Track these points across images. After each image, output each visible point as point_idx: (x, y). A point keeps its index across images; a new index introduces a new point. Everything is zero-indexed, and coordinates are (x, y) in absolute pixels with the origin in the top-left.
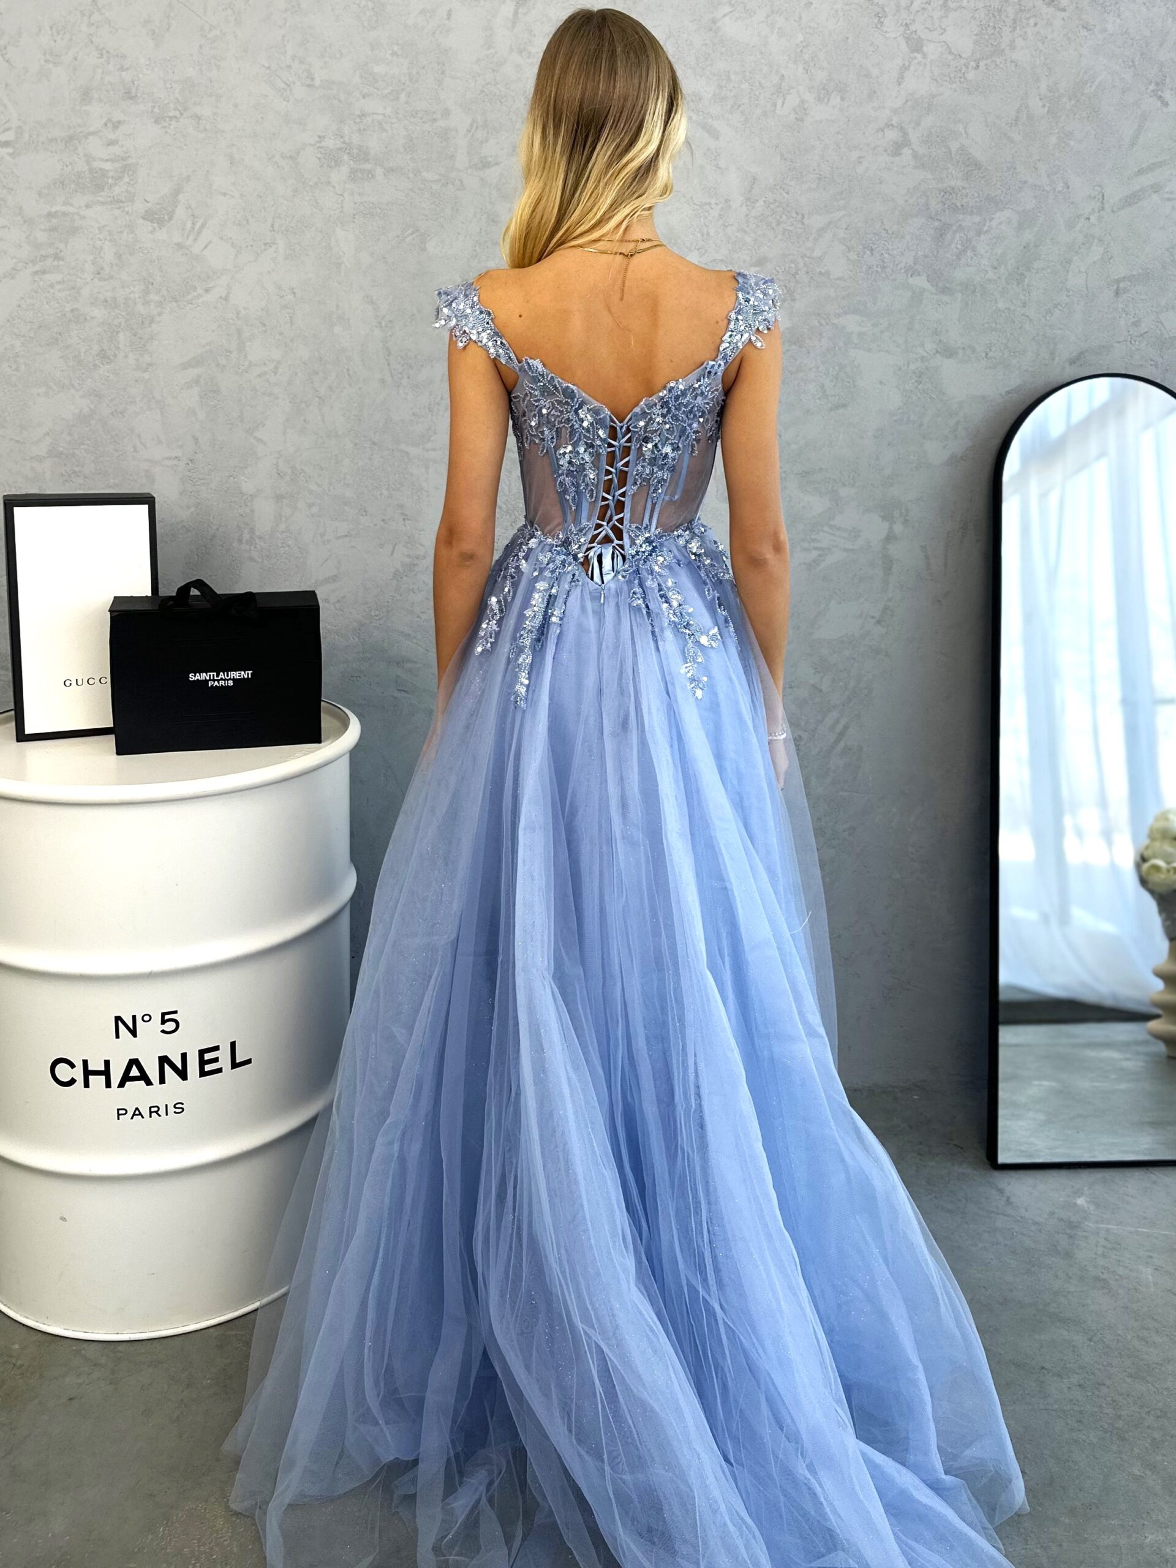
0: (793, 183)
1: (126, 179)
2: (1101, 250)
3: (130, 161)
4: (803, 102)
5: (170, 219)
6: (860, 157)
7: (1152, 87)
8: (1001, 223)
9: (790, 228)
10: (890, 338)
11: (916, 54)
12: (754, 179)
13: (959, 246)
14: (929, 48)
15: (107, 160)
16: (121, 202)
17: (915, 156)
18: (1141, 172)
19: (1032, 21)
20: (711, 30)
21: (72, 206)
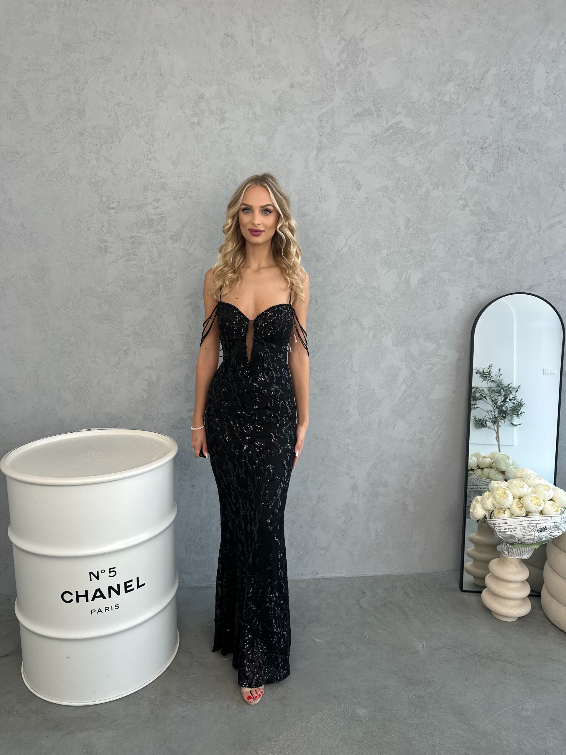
0: (424, 221)
1: (162, 223)
2: (539, 246)
3: (164, 215)
4: (428, 189)
5: (180, 239)
6: (449, 211)
7: (558, 184)
8: (502, 236)
9: (423, 239)
10: (461, 281)
11: (471, 171)
12: (409, 220)
13: (487, 245)
14: (476, 168)
15: (155, 215)
16: (161, 232)
17: (470, 210)
18: (554, 216)
19: (515, 158)
20: (393, 161)
21: (140, 233)
